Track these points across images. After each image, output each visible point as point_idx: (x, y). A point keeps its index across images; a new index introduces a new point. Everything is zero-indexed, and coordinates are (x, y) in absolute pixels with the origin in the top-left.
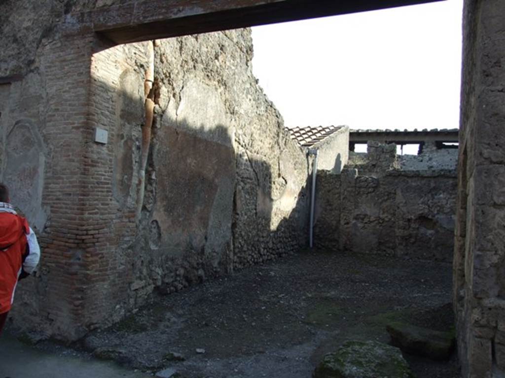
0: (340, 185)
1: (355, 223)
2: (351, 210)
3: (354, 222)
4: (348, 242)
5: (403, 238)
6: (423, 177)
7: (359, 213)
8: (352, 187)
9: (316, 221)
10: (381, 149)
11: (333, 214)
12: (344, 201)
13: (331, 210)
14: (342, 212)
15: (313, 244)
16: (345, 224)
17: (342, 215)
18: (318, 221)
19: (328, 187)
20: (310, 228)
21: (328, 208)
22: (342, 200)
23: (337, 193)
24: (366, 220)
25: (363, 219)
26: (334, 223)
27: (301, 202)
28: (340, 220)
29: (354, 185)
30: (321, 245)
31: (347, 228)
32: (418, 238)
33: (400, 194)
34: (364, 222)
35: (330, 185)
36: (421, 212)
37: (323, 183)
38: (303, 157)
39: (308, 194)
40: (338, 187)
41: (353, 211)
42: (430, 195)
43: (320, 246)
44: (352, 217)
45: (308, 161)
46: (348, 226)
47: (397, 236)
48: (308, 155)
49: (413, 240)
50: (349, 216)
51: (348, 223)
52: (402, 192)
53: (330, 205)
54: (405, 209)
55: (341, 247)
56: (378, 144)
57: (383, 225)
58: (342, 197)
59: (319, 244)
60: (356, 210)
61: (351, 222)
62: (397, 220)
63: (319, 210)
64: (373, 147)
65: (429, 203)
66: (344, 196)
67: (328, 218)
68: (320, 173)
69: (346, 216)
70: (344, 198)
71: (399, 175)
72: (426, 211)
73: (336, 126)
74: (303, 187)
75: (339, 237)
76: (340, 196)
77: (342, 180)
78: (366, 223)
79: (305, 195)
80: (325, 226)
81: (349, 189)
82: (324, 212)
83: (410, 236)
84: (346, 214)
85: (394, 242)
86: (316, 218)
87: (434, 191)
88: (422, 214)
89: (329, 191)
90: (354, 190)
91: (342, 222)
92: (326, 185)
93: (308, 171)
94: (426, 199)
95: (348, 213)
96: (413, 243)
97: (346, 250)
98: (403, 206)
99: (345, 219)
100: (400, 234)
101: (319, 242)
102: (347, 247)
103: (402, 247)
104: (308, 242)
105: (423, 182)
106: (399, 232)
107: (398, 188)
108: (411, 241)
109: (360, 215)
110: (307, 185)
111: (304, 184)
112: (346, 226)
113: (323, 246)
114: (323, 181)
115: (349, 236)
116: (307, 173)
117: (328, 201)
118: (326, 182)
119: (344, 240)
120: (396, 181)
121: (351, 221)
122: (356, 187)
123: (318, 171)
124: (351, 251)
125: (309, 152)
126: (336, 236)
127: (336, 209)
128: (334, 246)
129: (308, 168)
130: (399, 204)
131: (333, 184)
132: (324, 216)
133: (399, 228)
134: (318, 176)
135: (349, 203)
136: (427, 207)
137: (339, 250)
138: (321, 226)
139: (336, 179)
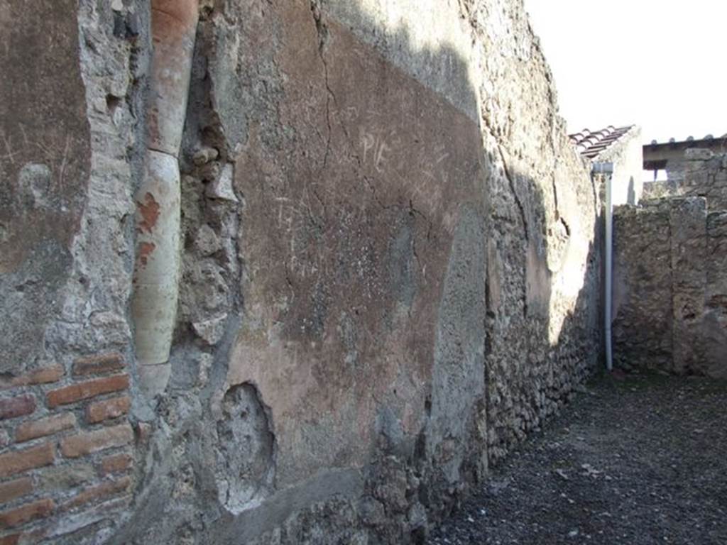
0: (670, 234)
1: (711, 314)
2: (696, 287)
3: (707, 311)
4: (695, 357)
7: (719, 292)
8: (699, 236)
9: (616, 312)
10: (717, 164)
11: (656, 297)
12: (680, 268)
13: (651, 288)
14: (680, 292)
15: (614, 360)
16: (686, 317)
17: (676, 299)
18: (620, 313)
19: (639, 241)
20: (604, 330)
21: (642, 284)
22: (674, 268)
23: (664, 252)
26: (659, 316)
27: (590, 276)
28: (672, 310)
29: (703, 232)
30: (630, 363)
31: (690, 326)
35: (645, 235)
37: (628, 233)
38: (587, 177)
39: (598, 258)
40: (664, 238)
41: (703, 289)
43: (628, 367)
44: (701, 302)
45: (593, 185)
46: (694, 321)
48: (593, 174)
50: (695, 301)
51: (693, 316)
53: (648, 279)
55: (679, 368)
56: (708, 154)
58: (674, 261)
59: (623, 361)
60: (711, 286)
61: (698, 313)
63: (623, 289)
64: (700, 160)
66: (679, 258)
67: (644, 306)
68: (619, 212)
69: (687, 299)
70: (680, 262)
73: (617, 127)
74: (590, 243)
75: (672, 347)
76: (670, 258)
77: (672, 224)
79: (594, 259)
80: (636, 324)
81: (693, 242)
82: (634, 295)
84: (688, 296)
86: (617, 306)
89: (643, 250)
90: (704, 243)
91: (679, 314)
92: (636, 236)
93: (596, 210)
95: (691, 294)
97: (691, 373)
99: (685, 307)
101: (624, 358)
102: (692, 367)
104: (603, 358)
109: (722, 296)
110: (595, 239)
111: (592, 236)
112: (688, 321)
113: (634, 366)
114: (629, 229)
115: (697, 344)
116: (594, 214)
117: (641, 270)
118: (633, 230)
119: (684, 353)
121: (700, 310)
122: (708, 235)
123: (616, 208)
124: (702, 375)
125: (594, 168)
126: (665, 344)
127: (660, 286)
128: (660, 366)
129: (596, 202)
131: (651, 233)
132: (633, 301)
134: (615, 218)
135: (693, 272)
137: (673, 373)
138: (627, 323)
139: (659, 223)
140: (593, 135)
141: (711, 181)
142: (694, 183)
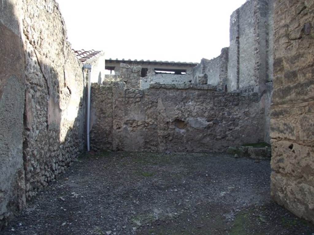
0: (112, 96)
1: (126, 127)
2: (121, 117)
3: (125, 126)
4: (120, 144)
5: (163, 137)
6: (178, 89)
7: (128, 119)
8: (123, 97)
9: (91, 127)
10: (131, 70)
11: (107, 121)
12: (116, 109)
13: (105, 117)
14: (115, 119)
15: (90, 147)
16: (117, 129)
17: (114, 121)
18: (93, 128)
19: (101, 98)
20: (87, 135)
21: (102, 115)
22: (114, 109)
23: (110, 103)
24: (134, 125)
25: (132, 124)
26: (108, 128)
27: (80, 112)
28: (112, 126)
29: (124, 96)
30: (96, 148)
31: (119, 132)
32: (174, 136)
33: (161, 103)
34: (133, 126)
35: (103, 96)
36: (176, 116)
37: (97, 95)
38: (80, 70)
39: (84, 104)
40: (110, 97)
41: (123, 118)
42: (182, 103)
43: (96, 149)
44: (123, 123)
45: (83, 74)
46: (120, 130)
47: (159, 136)
48: (83, 69)
49: (171, 138)
50: (120, 122)
51: (119, 128)
52: (162, 101)
53: (104, 113)
54: (164, 115)
55: (114, 149)
56: (128, 66)
57: (148, 127)
58: (114, 107)
59: (94, 147)
60: (127, 116)
61: (122, 127)
62: (159, 123)
63: (94, 118)
64: (125, 68)
65: (182, 109)
66: (115, 105)
67: (102, 124)
68: (93, 86)
69: (118, 122)
70: (115, 107)
71: (160, 88)
72: (180, 115)
73: (95, 50)
74: (81, 98)
75: (112, 140)
76: (112, 105)
77: (113, 92)
78: (134, 127)
79: (83, 105)
80: (99, 132)
81: (120, 99)
82: (98, 120)
83: (169, 135)
84: (118, 120)
85: (157, 141)
86: (92, 125)
87: (185, 100)
88: (178, 117)
89: (102, 102)
90: (124, 100)
91: (115, 127)
92: (100, 96)
93: (84, 84)
94: (180, 106)
95: (119, 119)
96: (171, 141)
97: (119, 150)
98: (163, 112)
99: (117, 125)
100: (162, 134)
101: (95, 146)
102: (119, 148)
103: (163, 144)
104: (86, 147)
105: (178, 93)
106: (160, 133)
107: (159, 97)
108: (170, 139)
109: (129, 120)
110: (83, 96)
111: (82, 95)
112: (118, 130)
113: (98, 149)
114: (97, 93)
115: (121, 139)
116: (83, 86)
117: (102, 110)
118: (99, 93)
119: (117, 142)
120: (158, 92)
122: (125, 97)
123: (92, 84)
124: (123, 150)
125: (84, 66)
126: (110, 139)
127: (108, 117)
128: (108, 148)
129: (84, 81)
130: (160, 110)
131: (105, 95)
132: (98, 123)
133: (160, 130)
134: (92, 88)
135: (120, 111)
136: (180, 112)
137: (113, 151)
138: (95, 132)
139: (108, 91)
140: (85, 52)
141: (128, 77)
142: (123, 77)
